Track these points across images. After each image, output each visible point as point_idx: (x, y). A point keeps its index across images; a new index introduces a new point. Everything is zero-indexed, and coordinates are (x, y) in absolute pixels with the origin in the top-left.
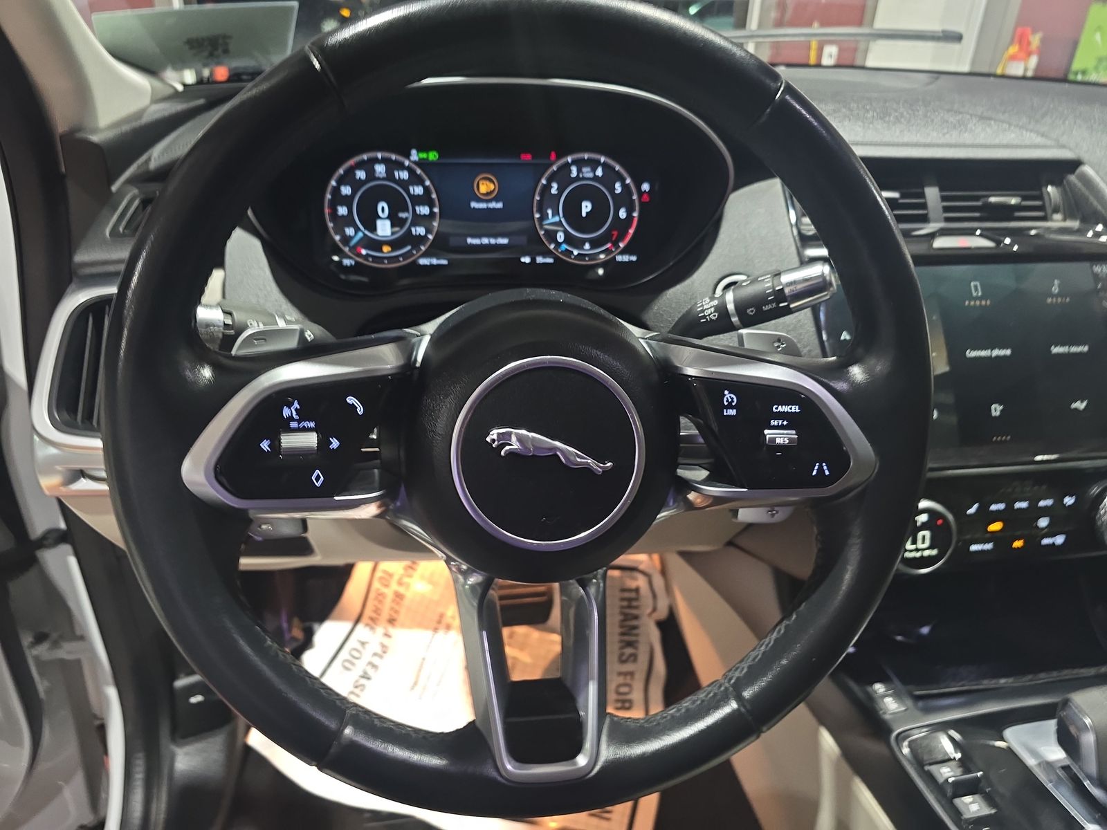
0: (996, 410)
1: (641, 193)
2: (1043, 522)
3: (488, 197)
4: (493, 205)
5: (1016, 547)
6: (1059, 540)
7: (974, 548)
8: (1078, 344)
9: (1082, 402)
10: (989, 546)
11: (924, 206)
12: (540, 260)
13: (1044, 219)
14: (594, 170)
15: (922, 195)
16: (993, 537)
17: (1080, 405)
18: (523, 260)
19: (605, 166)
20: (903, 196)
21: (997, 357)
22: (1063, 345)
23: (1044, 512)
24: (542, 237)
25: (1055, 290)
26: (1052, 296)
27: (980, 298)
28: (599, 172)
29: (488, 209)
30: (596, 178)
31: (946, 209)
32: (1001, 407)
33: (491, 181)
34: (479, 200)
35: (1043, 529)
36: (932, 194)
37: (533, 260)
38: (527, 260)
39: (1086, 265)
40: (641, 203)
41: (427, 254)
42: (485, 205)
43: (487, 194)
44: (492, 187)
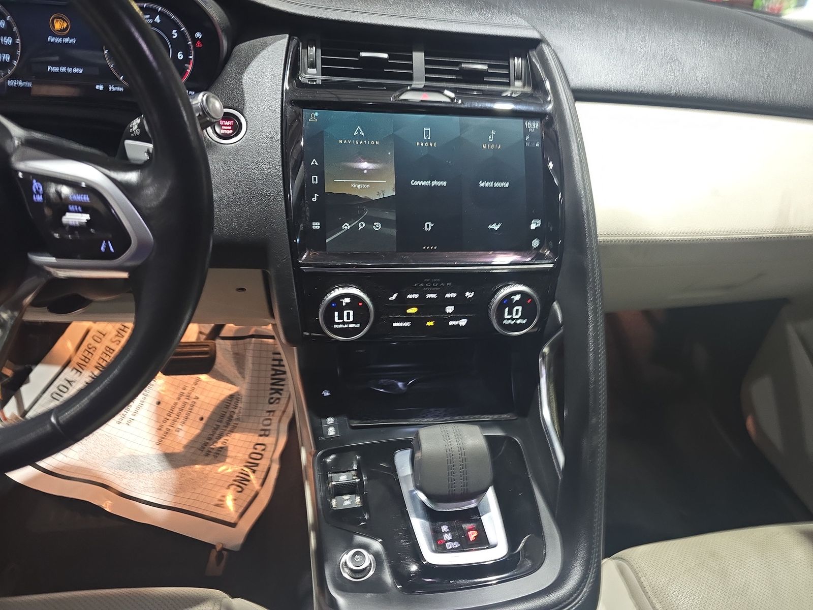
0: (429, 226)
1: (195, 40)
2: (450, 309)
3: (61, 33)
4: (67, 40)
5: (429, 325)
6: (463, 322)
7: (395, 324)
8: (501, 181)
9: (497, 224)
10: (407, 324)
11: (411, 67)
12: (111, 88)
13: (508, 84)
14: (154, 18)
15: (411, 58)
16: (409, 318)
17: (496, 227)
18: (97, 87)
19: (161, 14)
20: (390, 57)
21: (435, 186)
22: (489, 181)
23: (450, 302)
24: (112, 70)
25: (491, 139)
26: (488, 142)
27: (429, 141)
28: (158, 20)
29: (63, 43)
30: (154, 24)
31: (427, 71)
32: (432, 225)
33: (64, 20)
34: (55, 36)
35: (450, 314)
36: (418, 58)
37: (106, 88)
38: (101, 87)
39: (521, 121)
40: (195, 48)
41: (13, 77)
42: (60, 40)
43: (61, 31)
44: (65, 25)
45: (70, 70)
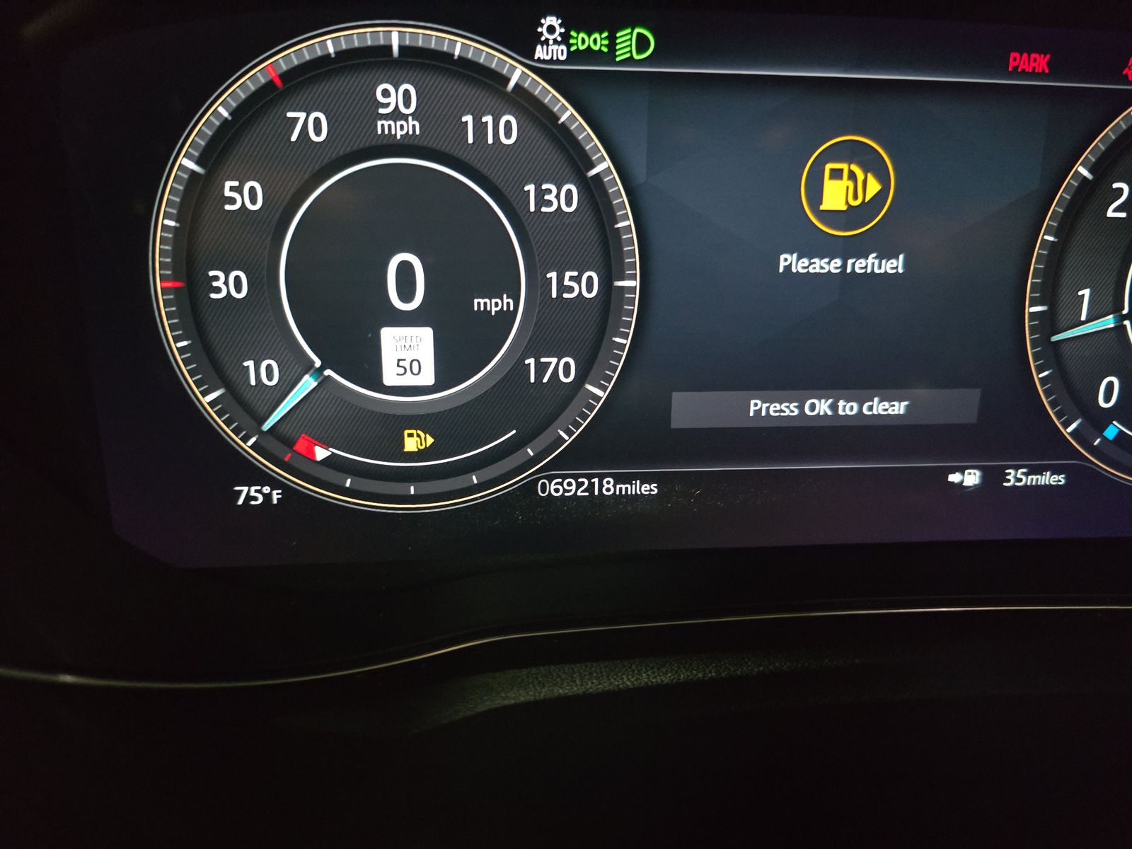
4: (868, 264)
12: (1016, 477)
24: (1040, 391)
34: (813, 242)
37: (993, 477)
38: (971, 478)
41: (573, 460)
42: (834, 266)
43: (851, 216)
44: (874, 187)
45: (848, 408)
